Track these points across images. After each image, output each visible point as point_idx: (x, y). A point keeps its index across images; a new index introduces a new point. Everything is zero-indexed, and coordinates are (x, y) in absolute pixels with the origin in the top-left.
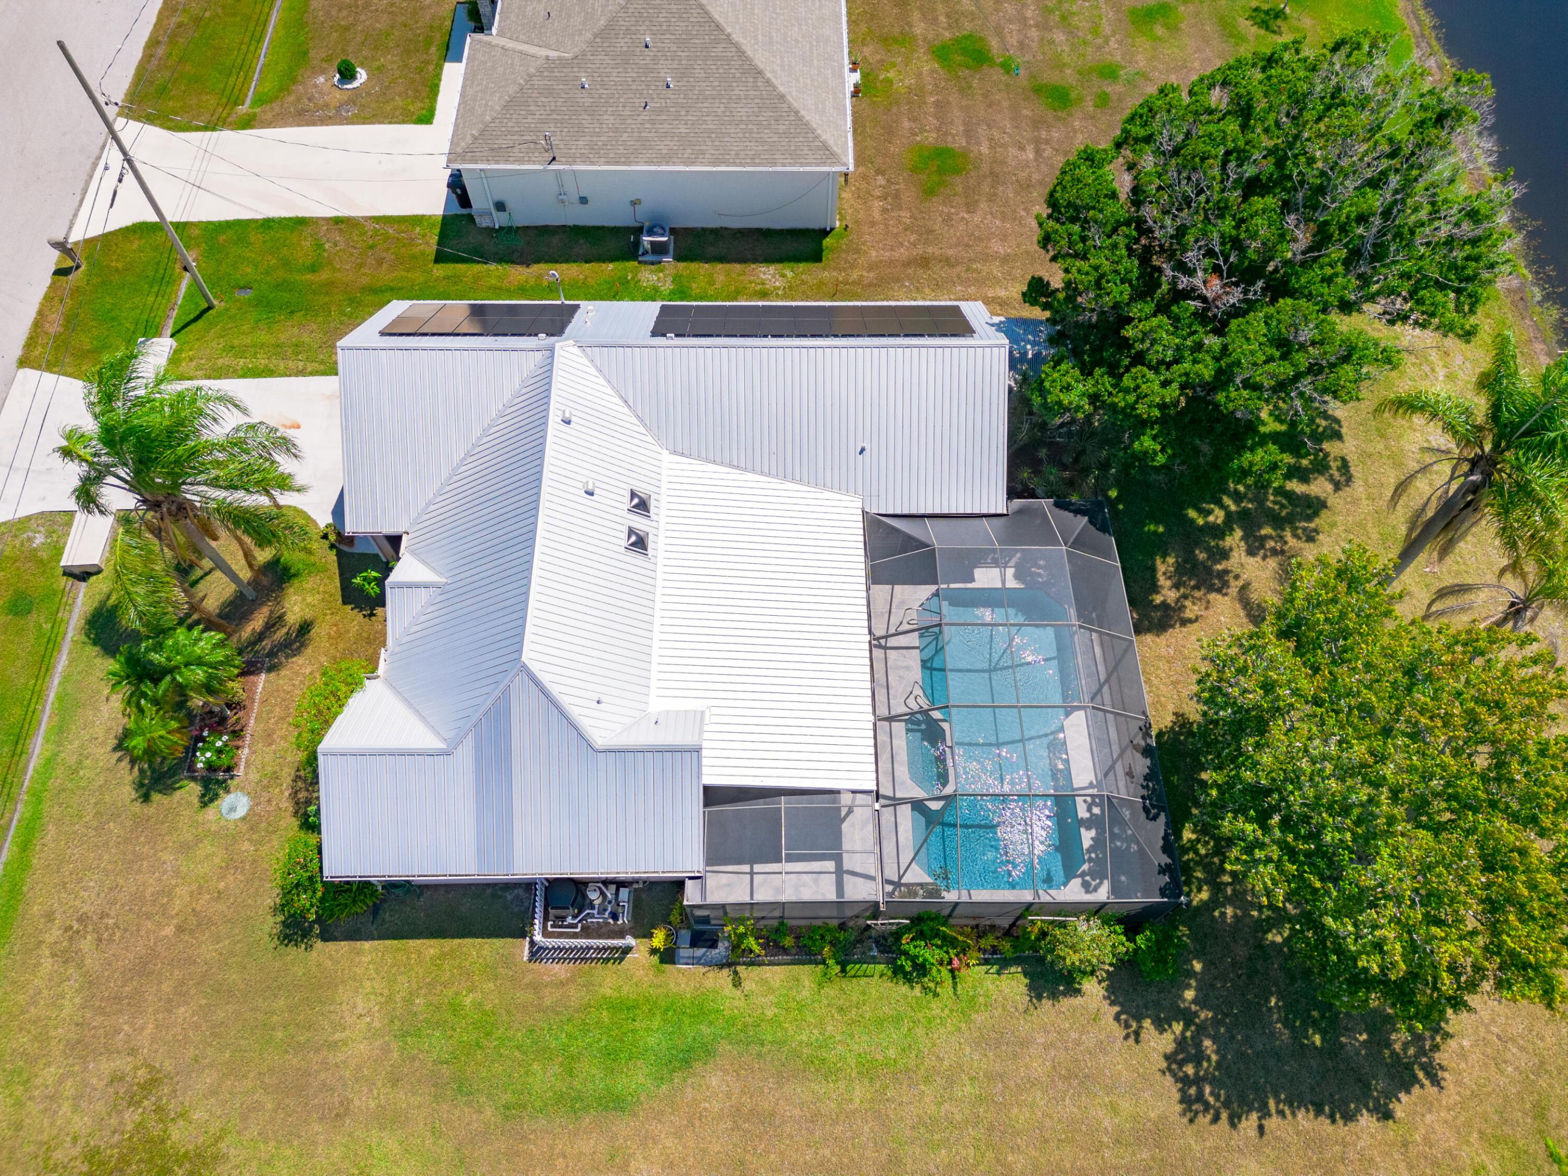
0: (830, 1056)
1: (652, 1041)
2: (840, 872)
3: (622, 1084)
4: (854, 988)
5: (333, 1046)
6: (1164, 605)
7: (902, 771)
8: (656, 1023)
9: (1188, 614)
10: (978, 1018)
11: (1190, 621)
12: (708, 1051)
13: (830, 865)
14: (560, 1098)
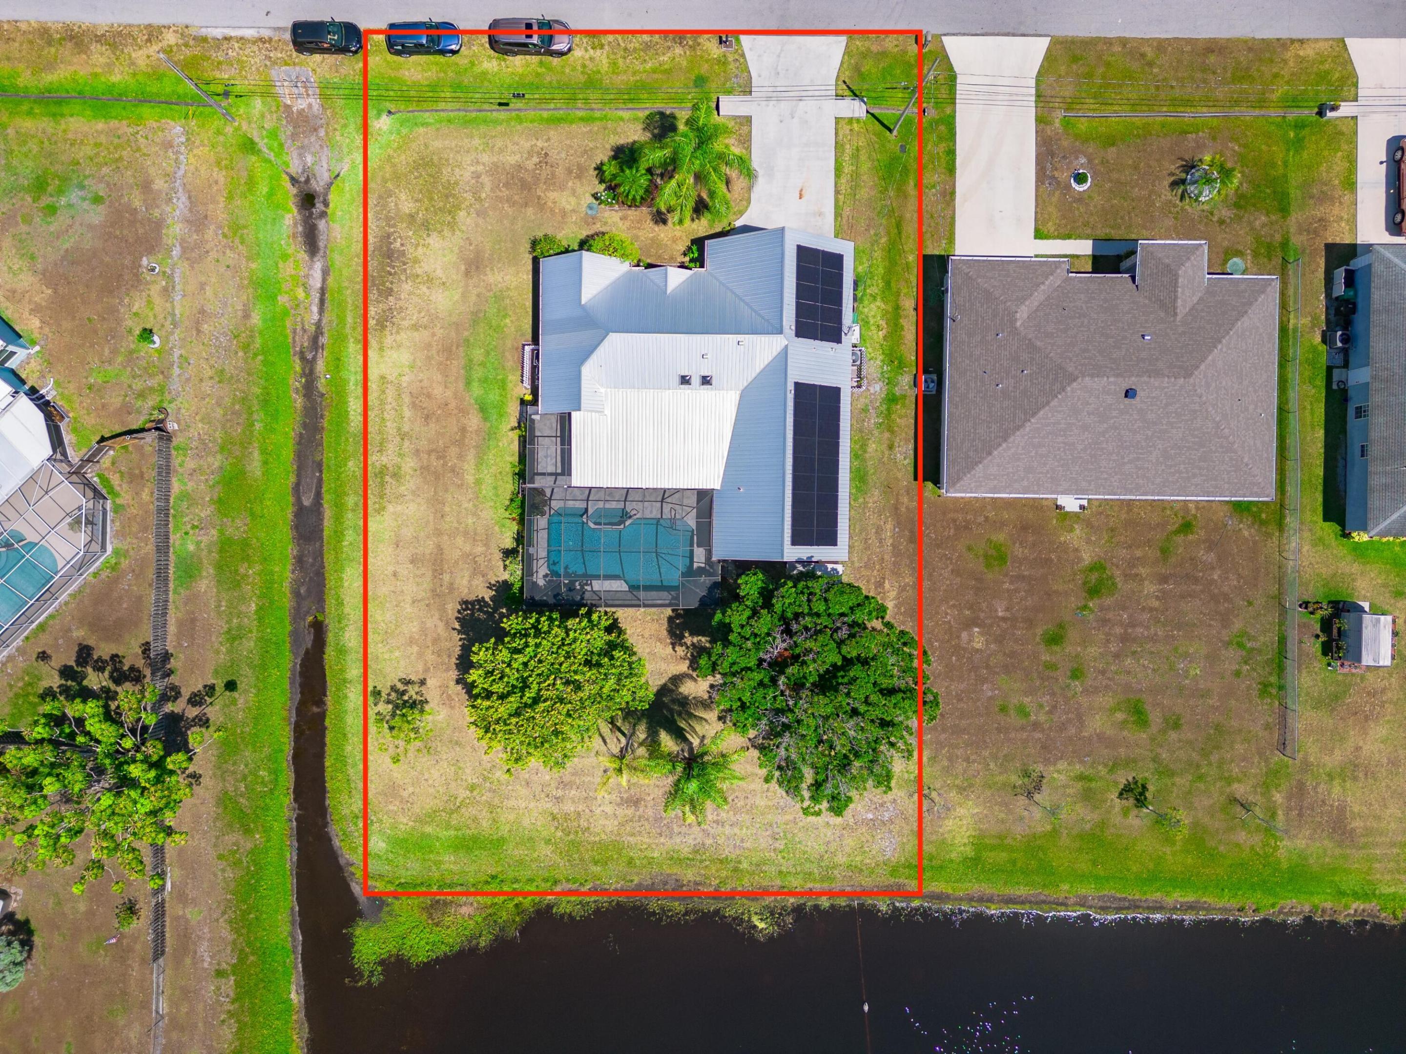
0: (484, 467)
1: (491, 396)
2: (556, 474)
3: (475, 384)
4: (510, 479)
5: (492, 269)
6: (683, 637)
7: (601, 505)
8: (498, 398)
9: (677, 648)
10: (497, 528)
11: (674, 648)
12: (485, 419)
13: (559, 471)
14: (471, 361)
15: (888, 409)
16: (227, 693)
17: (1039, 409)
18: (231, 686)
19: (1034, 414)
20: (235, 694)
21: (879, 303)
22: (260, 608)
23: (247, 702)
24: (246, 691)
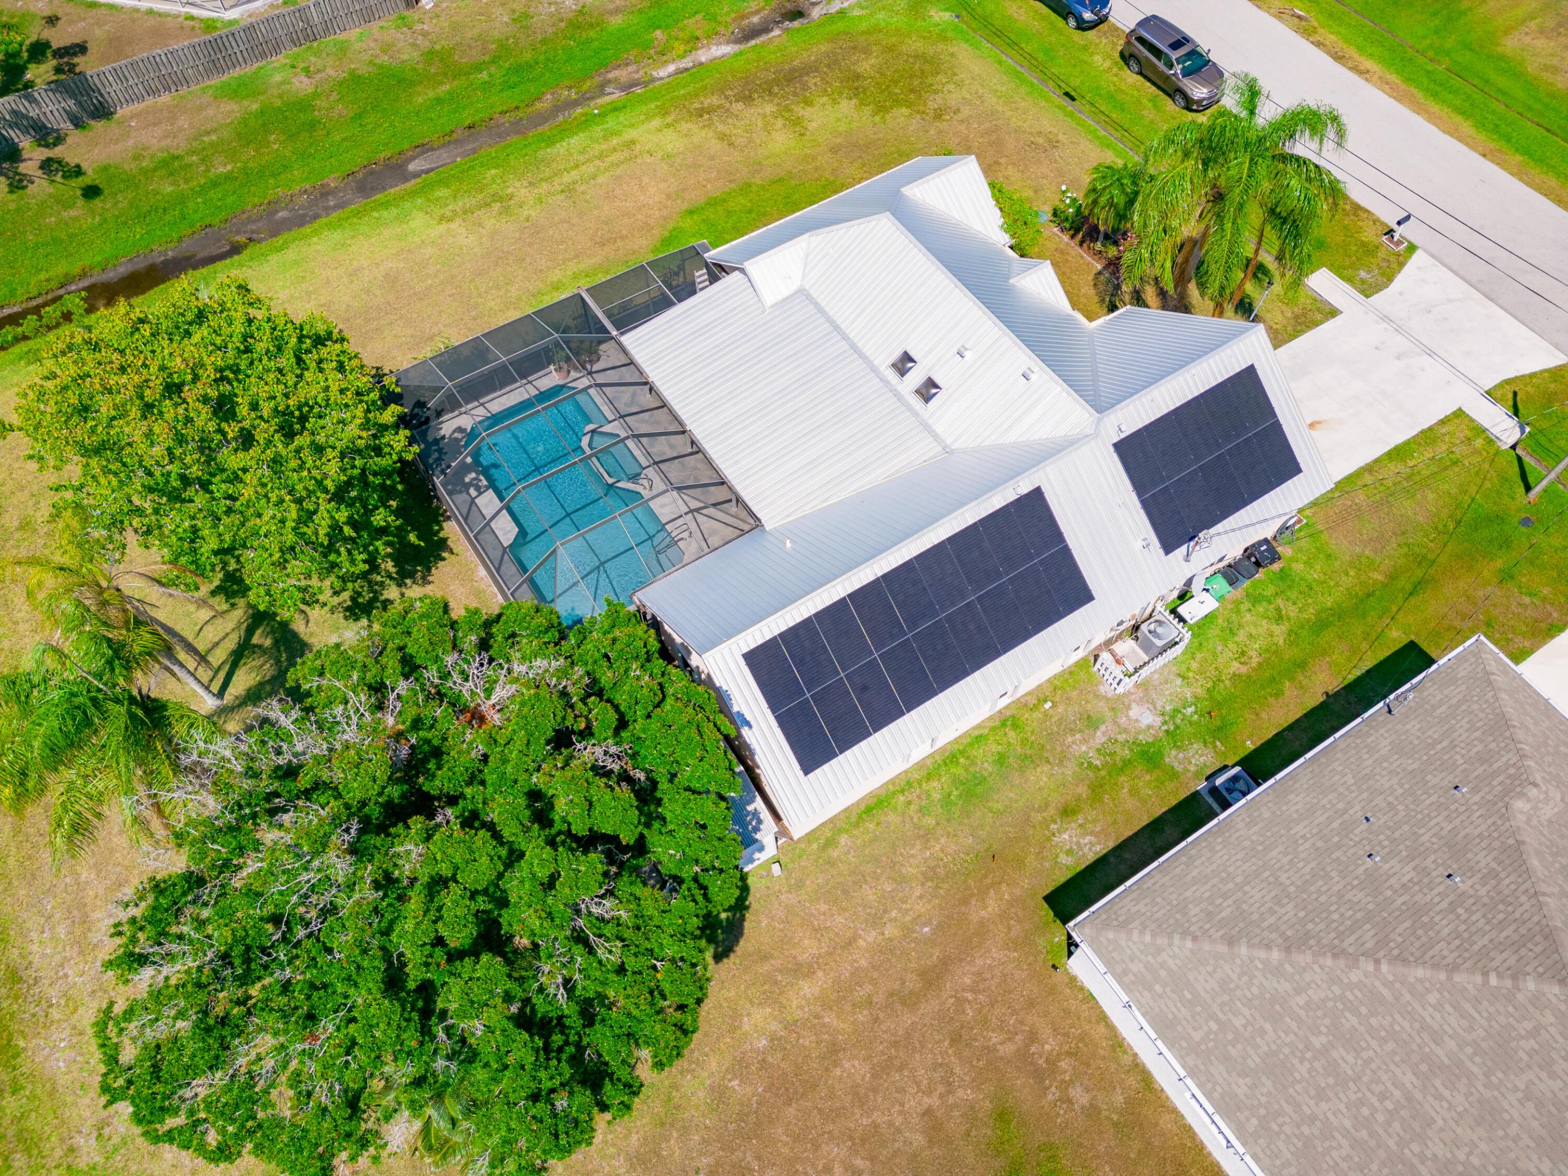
15: (1127, 763)
16: (79, 193)
17: (1419, 961)
18: (91, 192)
19: (1401, 959)
20: (81, 202)
21: (1280, 632)
22: (228, 178)
23: (76, 219)
24: (93, 213)
